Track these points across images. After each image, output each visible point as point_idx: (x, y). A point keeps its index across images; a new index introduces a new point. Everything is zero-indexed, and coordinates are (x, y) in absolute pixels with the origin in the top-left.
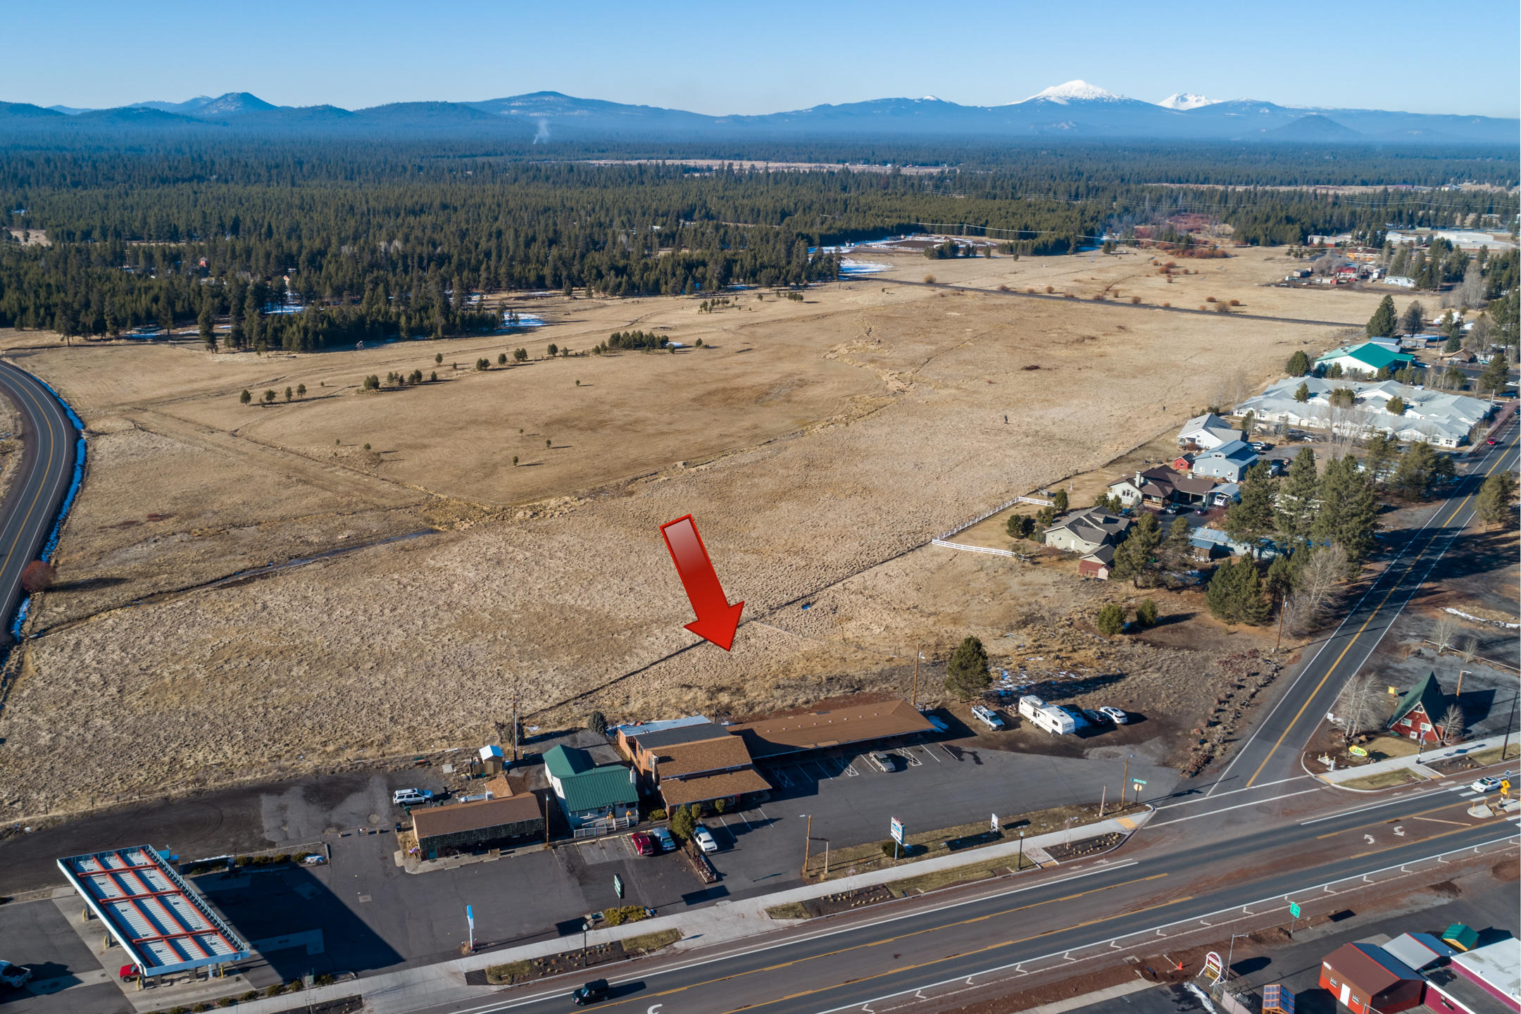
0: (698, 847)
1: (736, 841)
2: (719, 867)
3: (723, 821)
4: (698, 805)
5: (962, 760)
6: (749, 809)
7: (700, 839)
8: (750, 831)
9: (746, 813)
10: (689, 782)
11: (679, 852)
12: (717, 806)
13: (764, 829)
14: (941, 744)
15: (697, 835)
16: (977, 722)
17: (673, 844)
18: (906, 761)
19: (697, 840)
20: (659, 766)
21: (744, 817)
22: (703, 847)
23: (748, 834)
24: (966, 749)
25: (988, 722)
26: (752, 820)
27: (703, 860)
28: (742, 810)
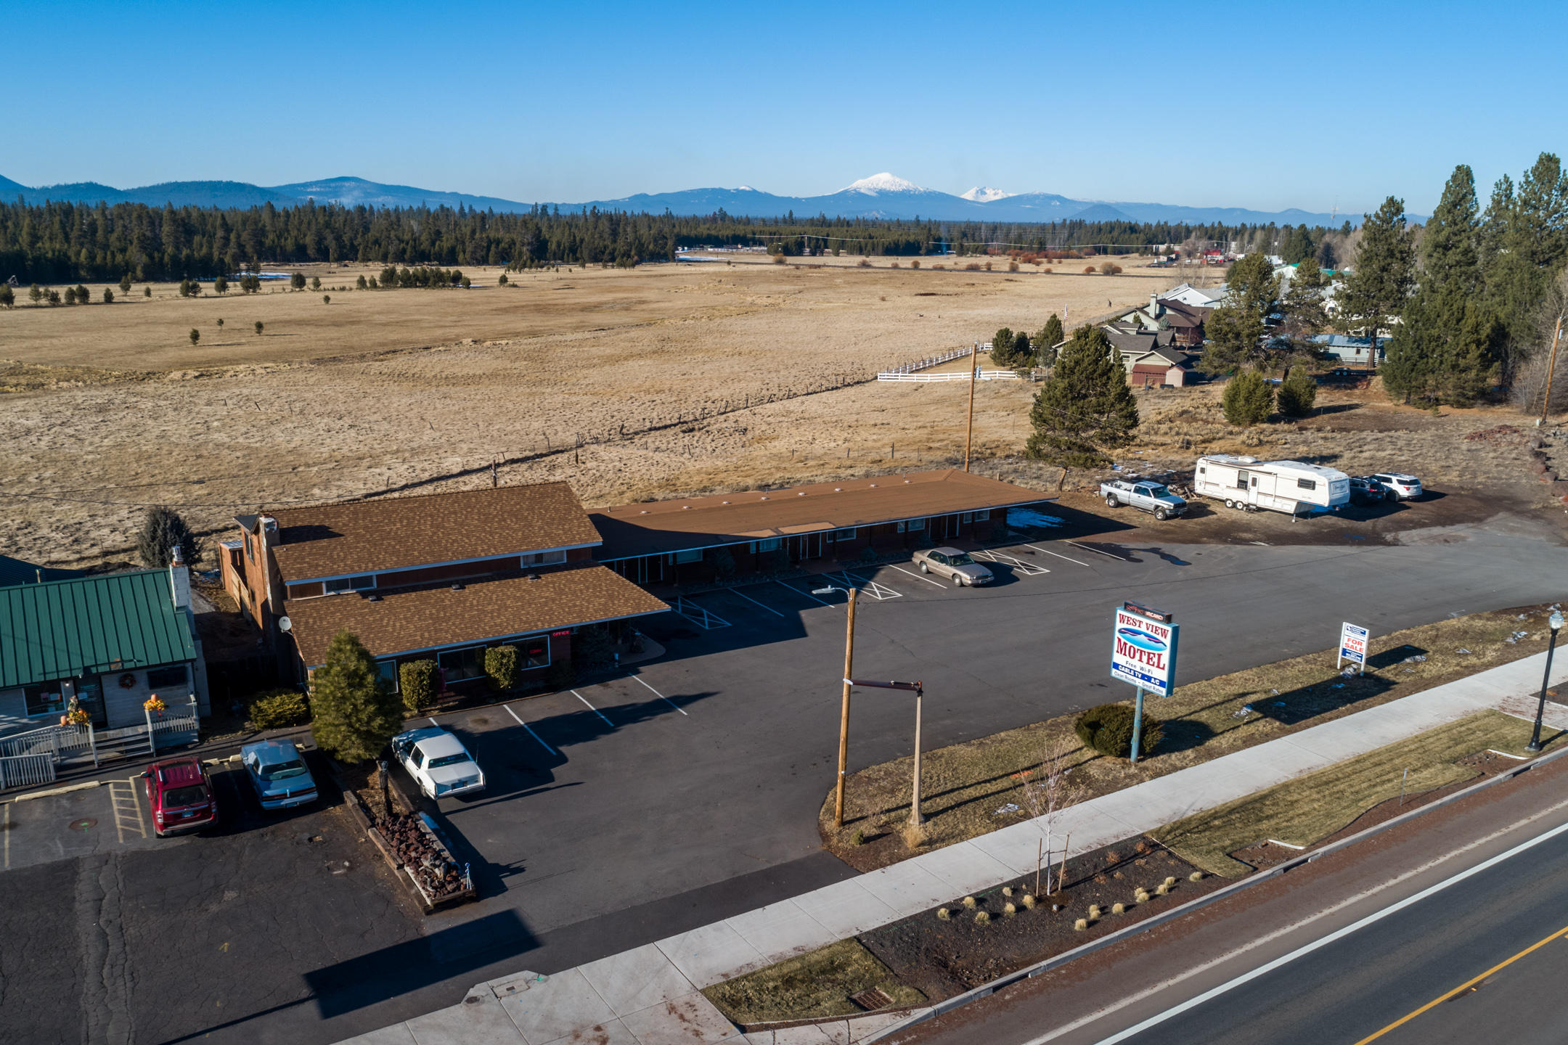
0: (412, 787)
1: (562, 759)
2: (490, 846)
3: (514, 714)
4: (421, 665)
5: (1140, 561)
6: (601, 679)
7: (418, 758)
8: (612, 730)
9: (594, 689)
10: (392, 600)
11: (337, 811)
12: (491, 666)
13: (659, 723)
14: (1068, 541)
15: (409, 747)
16: (1119, 510)
17: (307, 781)
18: (1011, 568)
19: (410, 764)
20: (279, 551)
21: (583, 699)
22: (427, 778)
23: (604, 741)
24: (1131, 546)
25: (1150, 501)
26: (614, 704)
27: (425, 824)
28: (576, 685)
